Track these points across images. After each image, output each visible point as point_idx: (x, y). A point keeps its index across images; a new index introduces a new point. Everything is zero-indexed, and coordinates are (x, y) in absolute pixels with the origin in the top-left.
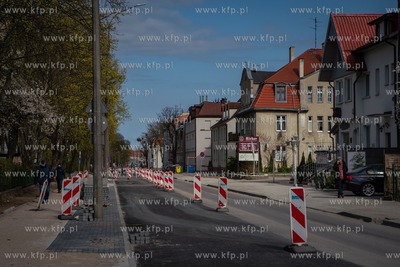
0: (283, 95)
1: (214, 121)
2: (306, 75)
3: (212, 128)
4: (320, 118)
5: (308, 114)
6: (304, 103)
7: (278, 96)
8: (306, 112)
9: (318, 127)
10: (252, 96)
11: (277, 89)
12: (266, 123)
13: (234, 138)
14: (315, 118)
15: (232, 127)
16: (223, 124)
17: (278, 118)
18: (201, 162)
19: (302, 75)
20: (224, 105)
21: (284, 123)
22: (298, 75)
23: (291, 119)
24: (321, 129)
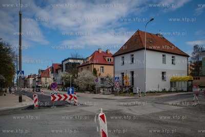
6: (50, 76)
12: (43, 79)
13: (37, 82)
15: (37, 80)
16: (35, 79)
18: (31, 86)
20: (35, 75)
23: (48, 78)
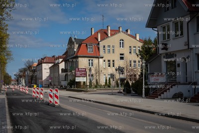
0: (91, 50)
1: (50, 65)
2: (101, 40)
3: (50, 68)
4: (109, 61)
5: (103, 59)
7: (89, 49)
8: (102, 58)
9: (108, 65)
10: (75, 50)
11: (88, 46)
14: (106, 61)
17: (89, 60)
19: (99, 40)
21: (92, 63)
22: (98, 40)
24: (109, 66)
